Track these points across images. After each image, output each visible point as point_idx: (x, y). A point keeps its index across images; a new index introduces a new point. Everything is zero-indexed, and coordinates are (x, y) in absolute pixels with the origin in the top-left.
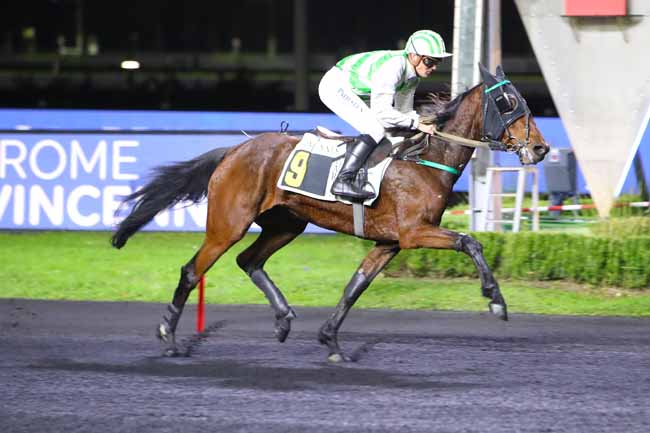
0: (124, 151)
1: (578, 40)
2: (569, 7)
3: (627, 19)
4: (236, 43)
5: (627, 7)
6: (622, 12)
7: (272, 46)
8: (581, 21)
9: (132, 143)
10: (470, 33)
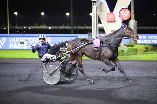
0: (50, 39)
1: (108, 24)
2: (107, 20)
3: (115, 21)
4: (63, 25)
5: (115, 20)
6: (114, 20)
7: (68, 25)
8: (109, 22)
9: (50, 38)
10: (94, 23)
